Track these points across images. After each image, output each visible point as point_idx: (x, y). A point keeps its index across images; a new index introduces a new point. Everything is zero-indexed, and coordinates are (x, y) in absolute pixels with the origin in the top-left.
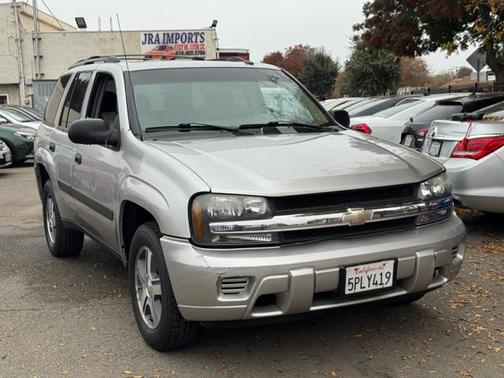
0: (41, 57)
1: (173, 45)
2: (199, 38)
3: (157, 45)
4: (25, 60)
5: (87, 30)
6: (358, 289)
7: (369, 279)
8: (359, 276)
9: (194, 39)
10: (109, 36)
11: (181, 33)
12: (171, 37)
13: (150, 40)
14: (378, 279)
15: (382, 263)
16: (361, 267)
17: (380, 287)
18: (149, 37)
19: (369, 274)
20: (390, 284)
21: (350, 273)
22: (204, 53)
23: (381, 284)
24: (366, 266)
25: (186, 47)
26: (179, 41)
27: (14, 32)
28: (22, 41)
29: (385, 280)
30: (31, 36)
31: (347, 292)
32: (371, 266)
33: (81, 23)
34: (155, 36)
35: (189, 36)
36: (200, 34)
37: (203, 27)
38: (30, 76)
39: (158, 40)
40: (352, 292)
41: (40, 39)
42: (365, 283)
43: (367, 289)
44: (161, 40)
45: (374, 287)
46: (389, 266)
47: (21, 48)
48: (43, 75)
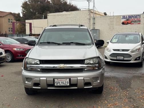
0: (94, 23)
1: (131, 19)
2: (139, 17)
3: (126, 19)
4: (91, 24)
5: (107, 16)
6: (59, 85)
7: (62, 83)
8: (59, 81)
9: (137, 17)
10: (112, 17)
11: (133, 15)
12: (130, 17)
13: (124, 18)
14: (65, 83)
15: (66, 79)
16: (59, 79)
17: (66, 85)
18: (124, 17)
19: (62, 81)
20: (68, 85)
21: (56, 80)
22: (140, 21)
23: (66, 84)
24: (61, 79)
25: (135, 19)
26: (133, 18)
27: (88, 17)
28: (90, 19)
29: (67, 84)
30: (92, 18)
31: (55, 85)
32: (62, 79)
33: (105, 14)
34: (125, 16)
35: (136, 16)
36: (139, 16)
37: (140, 14)
38: (91, 28)
39: (126, 18)
40: (57, 85)
41: (95, 19)
42: (61, 83)
43: (61, 85)
44: (127, 18)
45: (64, 85)
46: (68, 80)
47: (90, 21)
48: (94, 28)
